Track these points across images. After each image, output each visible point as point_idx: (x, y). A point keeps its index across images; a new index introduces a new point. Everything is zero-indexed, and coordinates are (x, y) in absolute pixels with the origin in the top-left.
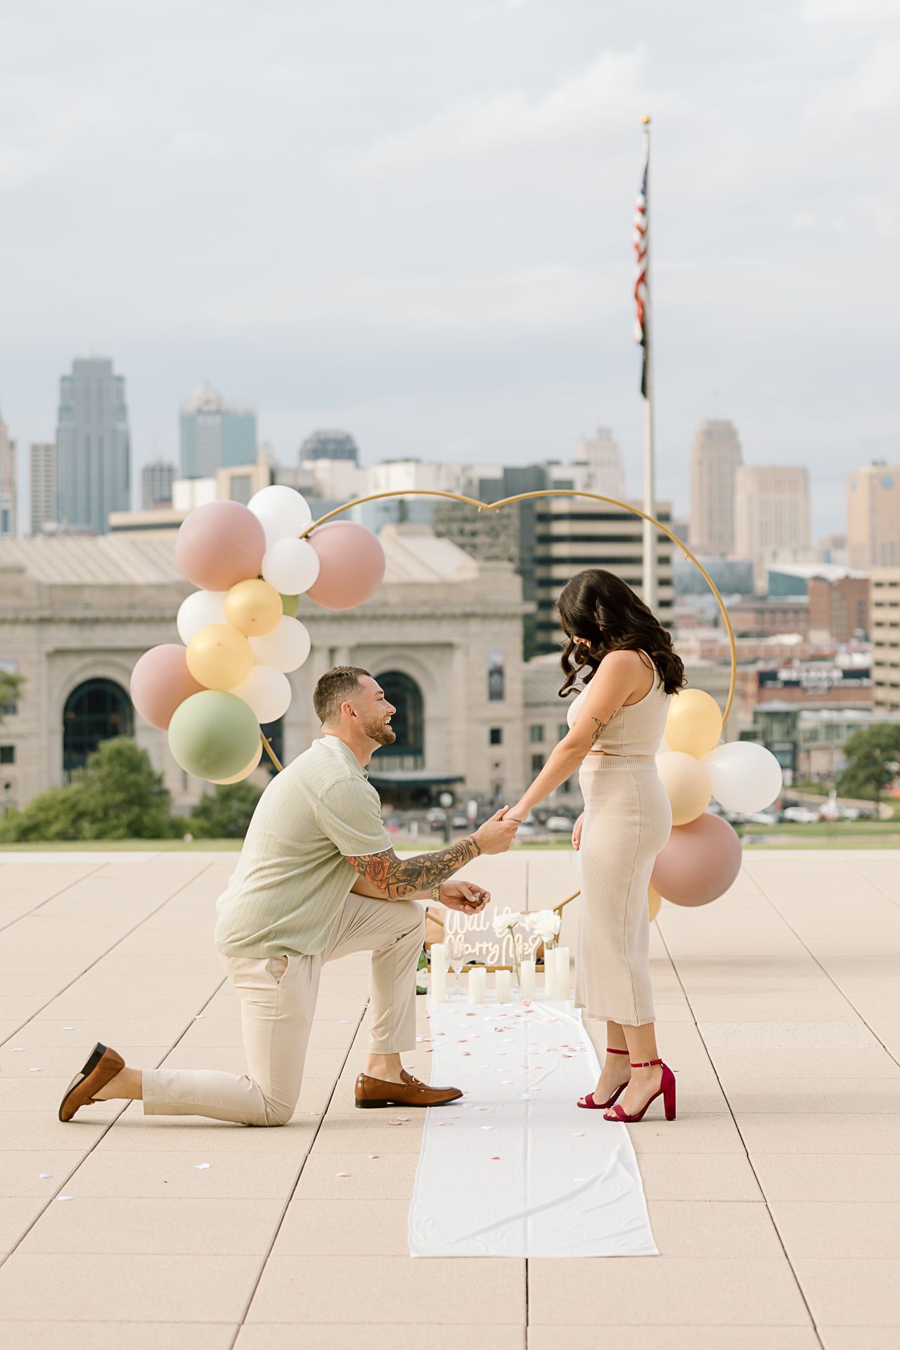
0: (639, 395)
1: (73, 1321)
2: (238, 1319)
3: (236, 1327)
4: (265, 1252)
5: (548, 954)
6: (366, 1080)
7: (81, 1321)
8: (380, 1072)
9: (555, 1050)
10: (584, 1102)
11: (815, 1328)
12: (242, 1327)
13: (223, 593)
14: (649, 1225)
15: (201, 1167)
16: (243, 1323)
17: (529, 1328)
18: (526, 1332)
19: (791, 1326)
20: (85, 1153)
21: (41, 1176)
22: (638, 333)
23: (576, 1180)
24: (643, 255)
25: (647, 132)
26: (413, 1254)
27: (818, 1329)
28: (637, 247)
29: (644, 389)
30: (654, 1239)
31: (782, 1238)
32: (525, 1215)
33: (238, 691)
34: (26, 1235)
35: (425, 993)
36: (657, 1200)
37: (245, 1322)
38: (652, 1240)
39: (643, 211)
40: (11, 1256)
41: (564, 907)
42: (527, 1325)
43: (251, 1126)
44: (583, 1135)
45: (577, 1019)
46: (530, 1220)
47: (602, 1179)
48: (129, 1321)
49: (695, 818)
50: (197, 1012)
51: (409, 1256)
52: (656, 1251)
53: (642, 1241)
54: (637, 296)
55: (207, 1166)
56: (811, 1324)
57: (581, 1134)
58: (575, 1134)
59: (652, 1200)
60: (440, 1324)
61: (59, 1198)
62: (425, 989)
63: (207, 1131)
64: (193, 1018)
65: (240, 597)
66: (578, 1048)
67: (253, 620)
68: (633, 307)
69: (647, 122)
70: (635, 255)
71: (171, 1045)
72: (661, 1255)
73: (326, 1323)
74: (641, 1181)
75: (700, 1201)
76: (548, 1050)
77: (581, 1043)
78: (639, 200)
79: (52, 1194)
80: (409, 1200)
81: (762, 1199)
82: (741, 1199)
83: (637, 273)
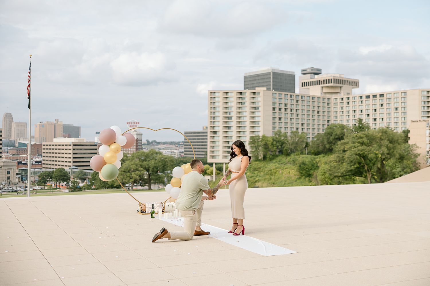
0: (28, 108)
6: (196, 231)
8: (198, 230)
10: (230, 232)
22: (28, 96)
24: (29, 81)
28: (28, 80)
29: (29, 107)
35: (154, 218)
39: (29, 73)
43: (186, 240)
54: (28, 89)
63: (180, 242)
68: (27, 91)
69: (31, 56)
70: (28, 81)
78: (29, 71)
83: (28, 85)
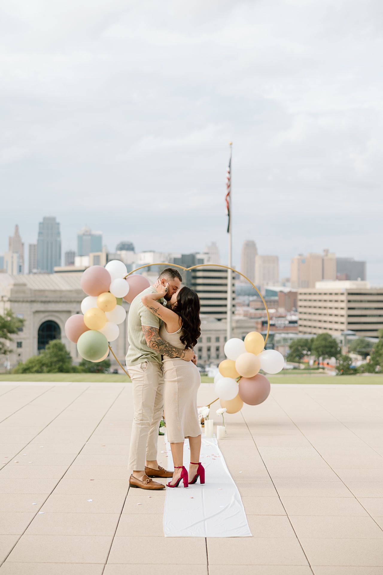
1: (45, 563)
2: (105, 562)
3: (103, 565)
4: (113, 535)
5: (205, 422)
7: (48, 563)
9: (210, 457)
11: (310, 566)
12: (106, 565)
13: (96, 297)
14: (248, 524)
15: (89, 501)
16: (106, 564)
17: (209, 566)
18: (208, 567)
19: (302, 565)
20: (48, 495)
21: (33, 504)
22: (226, 212)
23: (221, 507)
24: (229, 186)
25: (231, 147)
26: (166, 536)
27: (311, 567)
28: (227, 184)
29: (228, 231)
30: (250, 530)
31: (294, 530)
32: (204, 520)
33: (101, 330)
34: (27, 527)
35: (164, 435)
36: (250, 515)
37: (107, 563)
38: (249, 530)
39: (229, 173)
40: (22, 536)
41: (211, 405)
42: (208, 565)
44: (222, 489)
45: (216, 445)
46: (206, 522)
47: (230, 506)
48: (65, 563)
49: (254, 375)
50: (86, 441)
51: (164, 536)
52: (251, 535)
53: (245, 531)
54: (226, 200)
55: (91, 500)
56: (308, 565)
57: (221, 489)
58: (219, 489)
59: (248, 515)
60: (177, 564)
61: (40, 513)
62: (164, 433)
64: (84, 444)
65: (102, 298)
66: (217, 456)
67: (106, 306)
68: (225, 204)
69: (231, 144)
70: (226, 187)
71: (78, 453)
72: (253, 536)
73: (136, 564)
74: (243, 507)
75: (264, 515)
76: (207, 457)
77: (218, 454)
78: (228, 169)
79: (37, 511)
80: (163, 514)
81: (286, 515)
82: (278, 514)
83: (226, 193)
